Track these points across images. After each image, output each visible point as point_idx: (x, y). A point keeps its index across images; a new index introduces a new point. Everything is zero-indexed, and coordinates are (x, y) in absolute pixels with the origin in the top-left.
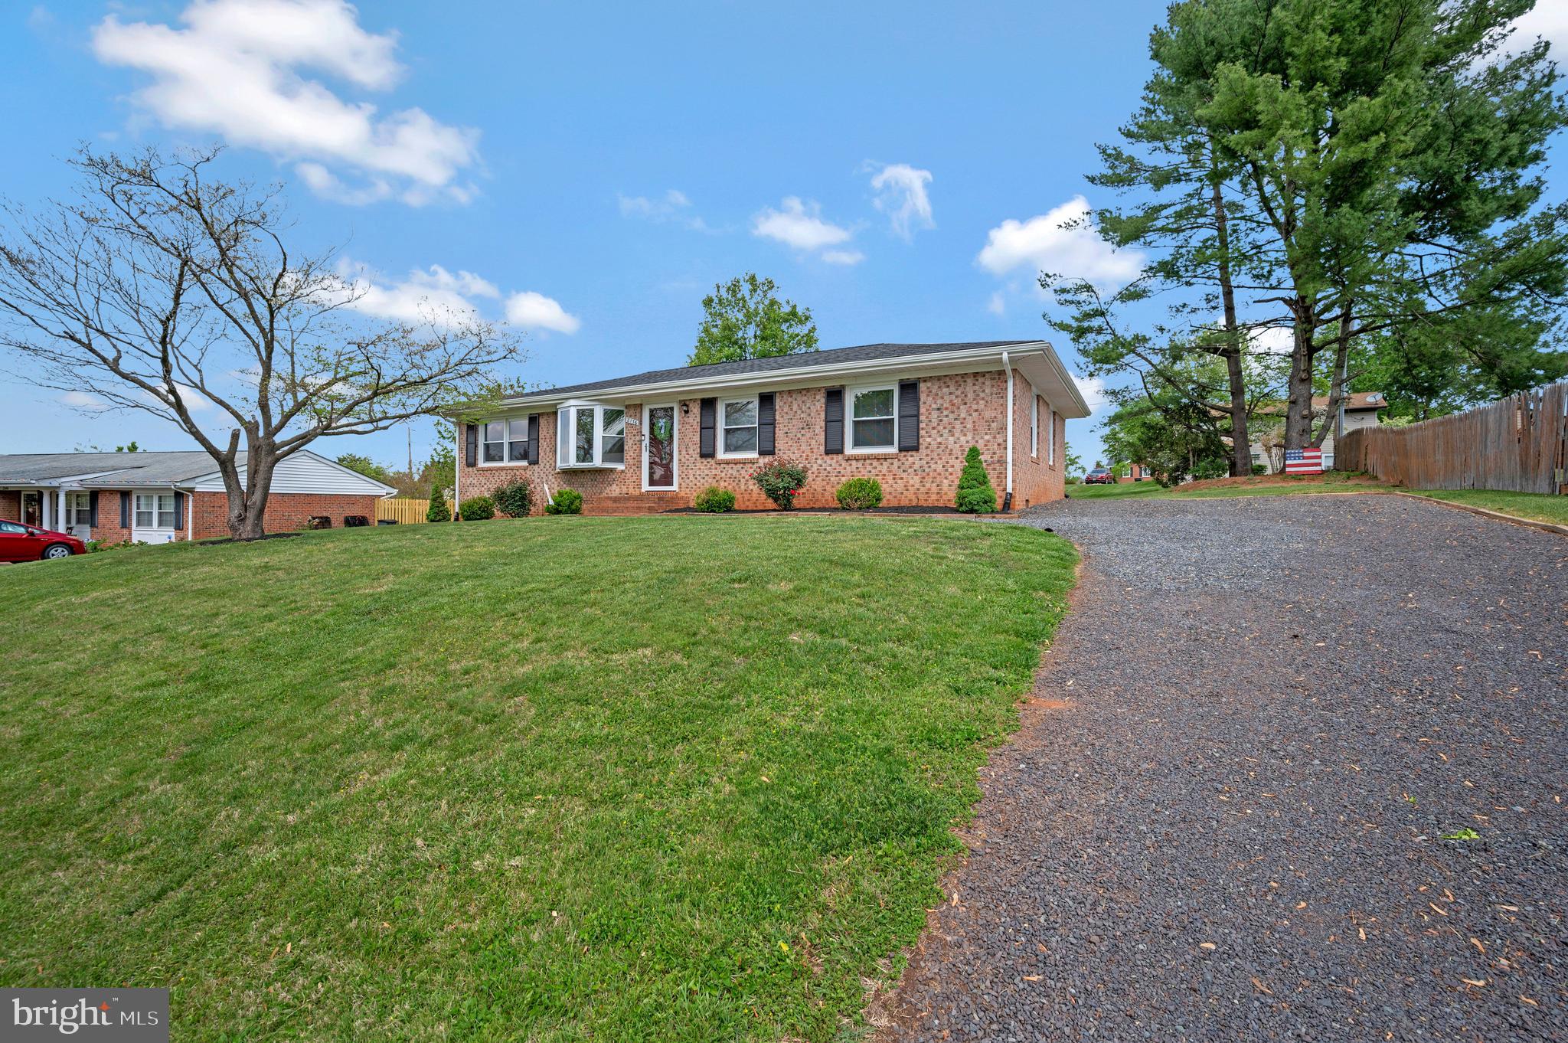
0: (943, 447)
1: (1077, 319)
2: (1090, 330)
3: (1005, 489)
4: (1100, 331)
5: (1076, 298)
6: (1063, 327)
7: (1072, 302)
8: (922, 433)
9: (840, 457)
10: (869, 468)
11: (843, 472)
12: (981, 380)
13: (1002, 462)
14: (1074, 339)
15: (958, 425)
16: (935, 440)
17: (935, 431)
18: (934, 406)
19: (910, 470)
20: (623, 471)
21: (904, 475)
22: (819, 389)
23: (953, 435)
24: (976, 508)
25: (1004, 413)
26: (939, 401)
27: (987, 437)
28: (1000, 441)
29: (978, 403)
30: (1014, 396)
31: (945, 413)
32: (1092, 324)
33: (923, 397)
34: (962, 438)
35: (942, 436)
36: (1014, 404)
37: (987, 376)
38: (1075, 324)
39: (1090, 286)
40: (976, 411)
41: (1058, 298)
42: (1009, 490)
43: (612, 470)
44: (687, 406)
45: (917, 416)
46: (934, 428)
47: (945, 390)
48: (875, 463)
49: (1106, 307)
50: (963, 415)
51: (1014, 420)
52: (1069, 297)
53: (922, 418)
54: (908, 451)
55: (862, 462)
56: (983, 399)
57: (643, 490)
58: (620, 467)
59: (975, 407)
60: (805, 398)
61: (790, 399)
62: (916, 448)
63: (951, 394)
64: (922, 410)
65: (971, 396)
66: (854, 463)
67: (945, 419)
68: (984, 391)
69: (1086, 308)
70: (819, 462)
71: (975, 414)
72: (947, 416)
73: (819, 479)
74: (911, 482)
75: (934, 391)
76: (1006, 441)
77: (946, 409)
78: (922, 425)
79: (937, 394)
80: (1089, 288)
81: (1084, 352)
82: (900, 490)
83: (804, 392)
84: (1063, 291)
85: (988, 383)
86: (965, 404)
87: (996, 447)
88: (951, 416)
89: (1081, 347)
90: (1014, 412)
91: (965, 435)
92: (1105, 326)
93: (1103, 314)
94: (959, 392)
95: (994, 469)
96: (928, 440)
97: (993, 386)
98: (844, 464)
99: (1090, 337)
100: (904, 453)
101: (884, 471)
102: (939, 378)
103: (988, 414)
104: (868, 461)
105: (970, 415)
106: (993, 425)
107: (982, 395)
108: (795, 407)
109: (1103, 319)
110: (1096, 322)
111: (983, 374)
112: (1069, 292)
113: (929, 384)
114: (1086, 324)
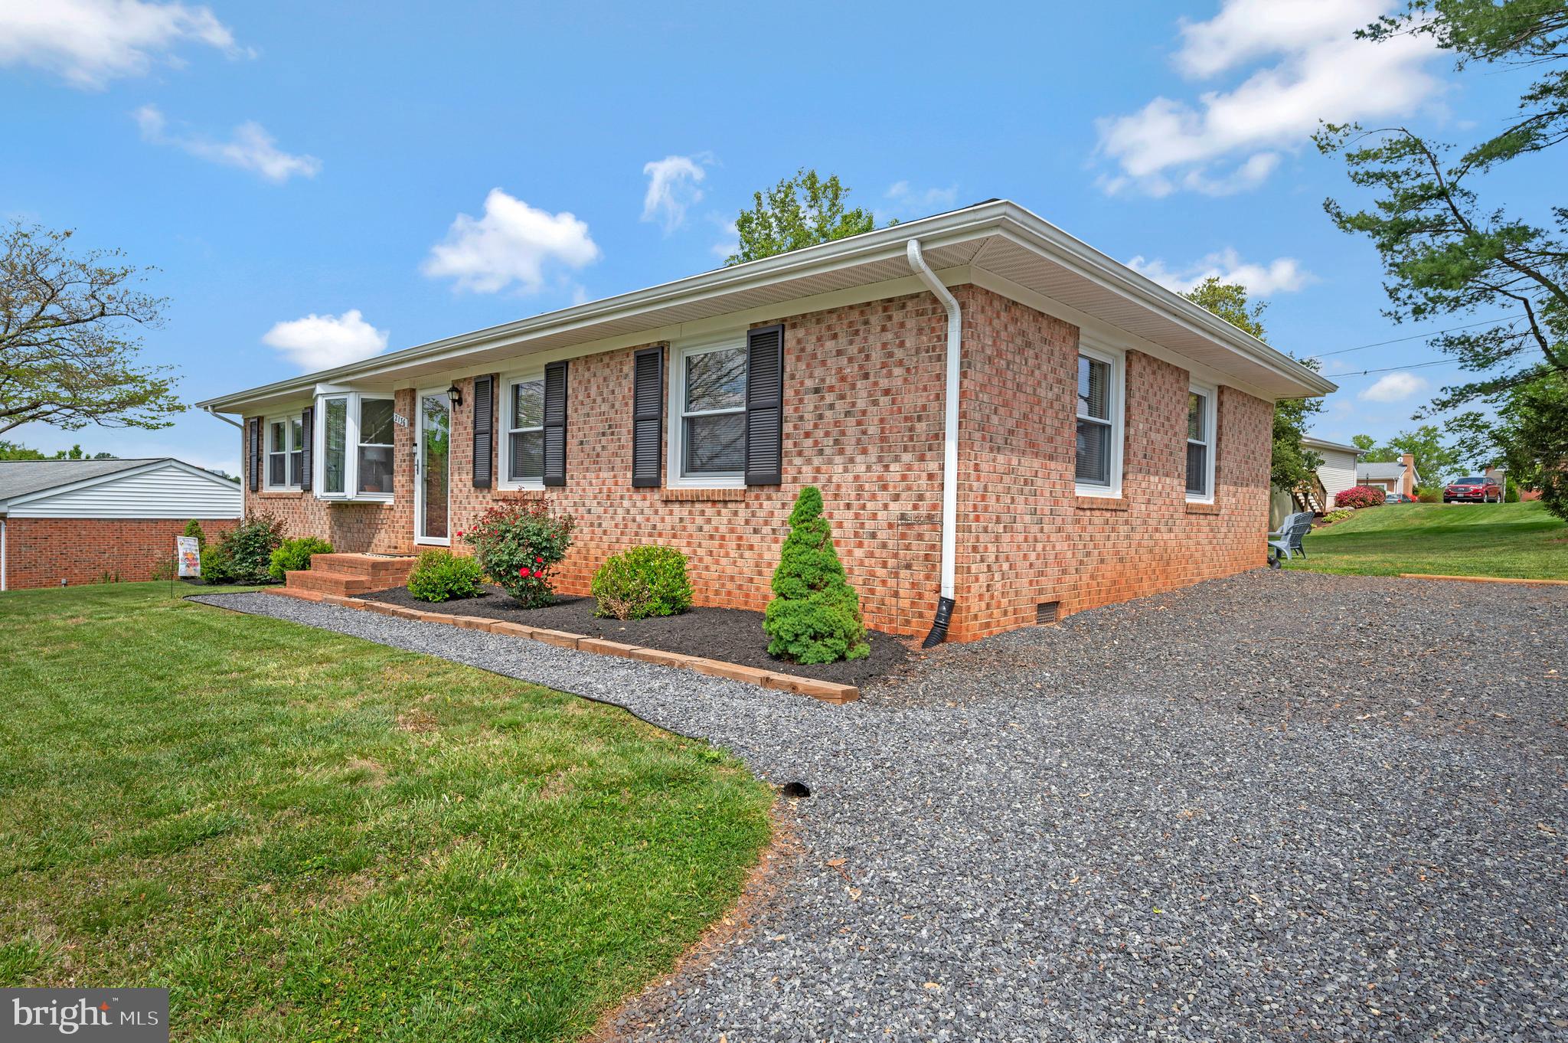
0: (823, 478)
1: (1388, 207)
2: (1418, 226)
3: (938, 590)
4: (1438, 227)
5: (1389, 167)
6: (1362, 223)
7: (1380, 176)
8: (788, 444)
9: (656, 496)
10: (699, 520)
11: (659, 526)
12: (897, 316)
13: (934, 521)
14: (1382, 247)
15: (852, 431)
16: (809, 461)
17: (809, 442)
18: (809, 383)
19: (766, 530)
20: (391, 509)
21: (755, 539)
22: (625, 352)
23: (841, 452)
24: (792, 650)
25: (940, 398)
26: (818, 372)
27: (907, 457)
28: (933, 466)
29: (890, 375)
30: (965, 354)
31: (830, 398)
32: (1422, 215)
33: (790, 361)
34: (859, 458)
35: (821, 452)
36: (964, 375)
37: (910, 306)
38: (1385, 216)
39: (1418, 142)
40: (887, 392)
41: (1354, 169)
42: (948, 593)
43: (378, 506)
44: (459, 392)
45: (780, 406)
46: (807, 435)
47: (830, 345)
48: (709, 510)
49: (1453, 178)
50: (861, 404)
51: (962, 415)
52: (1374, 166)
53: (788, 410)
54: (762, 486)
55: (687, 507)
56: (900, 363)
57: (415, 543)
58: (388, 500)
59: (884, 383)
60: (607, 371)
61: (587, 375)
62: (776, 482)
63: (839, 353)
64: (789, 393)
65: (877, 356)
66: (676, 508)
67: (828, 413)
68: (902, 344)
69: (1409, 184)
70: (626, 503)
71: (884, 401)
72: (832, 407)
73: (625, 539)
74: (767, 556)
75: (809, 348)
76: (942, 468)
77: (831, 389)
78: (788, 428)
79: (814, 356)
80: (1415, 146)
81: (1400, 269)
82: (748, 572)
83: (606, 360)
84: (1366, 156)
85: (911, 323)
86: (866, 376)
87: (924, 482)
88: (840, 406)
89: (1399, 259)
90: (963, 395)
91: (864, 452)
92: (1451, 217)
93: (1442, 194)
94: (853, 350)
95: (920, 537)
96: (798, 461)
97: (920, 331)
98: (662, 510)
99: (1416, 240)
100: (755, 491)
101: (723, 529)
102: (819, 317)
103: (911, 400)
104: (698, 506)
105: (875, 403)
106: (921, 427)
107: (899, 354)
108: (593, 391)
109: (1444, 204)
110: (1431, 211)
111: (901, 302)
112: (1376, 156)
113: (801, 333)
114: (1410, 215)
